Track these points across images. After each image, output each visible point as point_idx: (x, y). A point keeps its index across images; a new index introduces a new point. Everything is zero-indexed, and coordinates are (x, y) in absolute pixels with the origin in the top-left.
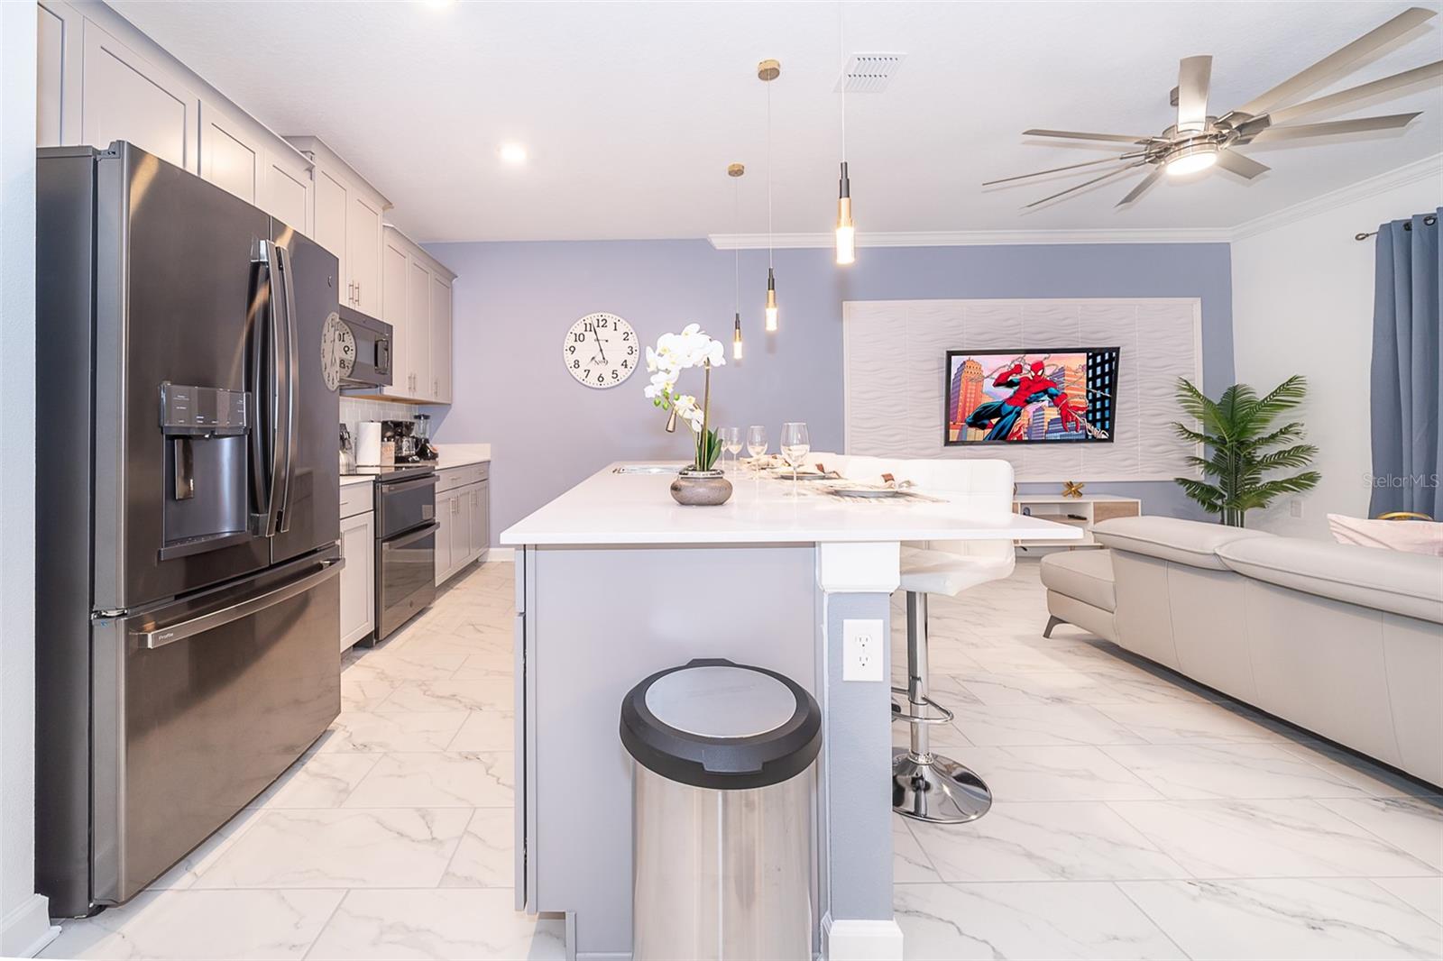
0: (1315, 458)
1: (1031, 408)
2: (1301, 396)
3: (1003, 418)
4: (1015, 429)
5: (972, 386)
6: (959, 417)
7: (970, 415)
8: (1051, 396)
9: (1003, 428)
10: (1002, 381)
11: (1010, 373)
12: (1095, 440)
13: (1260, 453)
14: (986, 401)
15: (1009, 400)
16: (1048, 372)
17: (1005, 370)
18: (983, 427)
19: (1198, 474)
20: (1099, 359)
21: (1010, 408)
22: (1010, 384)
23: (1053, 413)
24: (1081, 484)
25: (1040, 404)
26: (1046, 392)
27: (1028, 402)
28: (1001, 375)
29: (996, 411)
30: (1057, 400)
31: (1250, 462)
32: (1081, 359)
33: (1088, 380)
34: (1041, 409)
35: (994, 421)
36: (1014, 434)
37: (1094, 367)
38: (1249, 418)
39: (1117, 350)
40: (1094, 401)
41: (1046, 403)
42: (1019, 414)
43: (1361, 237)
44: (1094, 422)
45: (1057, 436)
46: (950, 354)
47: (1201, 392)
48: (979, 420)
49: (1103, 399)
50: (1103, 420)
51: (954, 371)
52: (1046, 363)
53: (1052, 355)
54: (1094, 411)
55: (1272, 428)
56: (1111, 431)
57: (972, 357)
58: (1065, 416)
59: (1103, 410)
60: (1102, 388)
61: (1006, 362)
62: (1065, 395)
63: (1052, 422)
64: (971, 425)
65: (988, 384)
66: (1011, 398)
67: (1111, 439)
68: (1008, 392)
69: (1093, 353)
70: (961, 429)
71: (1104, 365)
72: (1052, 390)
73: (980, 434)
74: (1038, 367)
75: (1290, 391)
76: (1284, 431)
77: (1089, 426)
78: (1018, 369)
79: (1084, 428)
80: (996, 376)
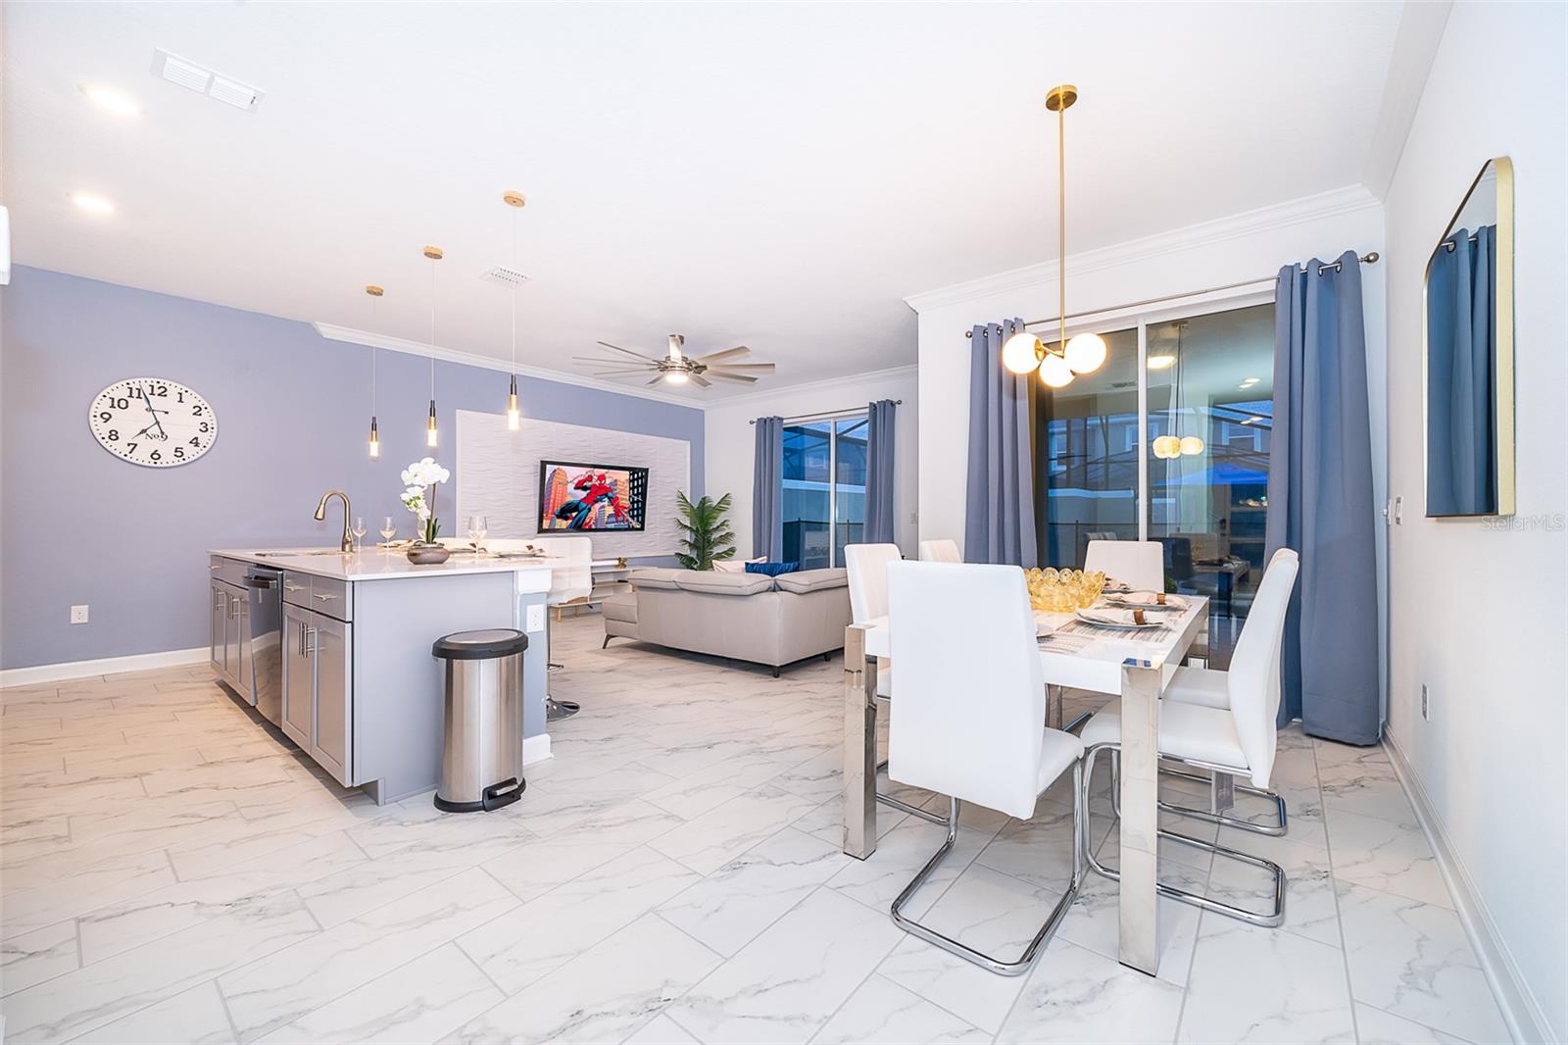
0: (734, 539)
1: (598, 506)
2: (728, 504)
3: (580, 512)
4: (587, 520)
5: (560, 488)
6: (550, 511)
7: (557, 509)
8: (609, 498)
9: (579, 519)
10: (580, 486)
11: (585, 481)
12: (634, 529)
13: (715, 536)
14: (569, 499)
15: (584, 500)
16: (608, 481)
17: (582, 478)
18: (566, 518)
19: (686, 551)
20: (636, 476)
21: (583, 505)
22: (585, 489)
23: (610, 510)
24: (625, 559)
25: (602, 504)
26: (606, 495)
27: (596, 502)
28: (579, 482)
29: (574, 507)
30: (613, 501)
31: (709, 541)
32: (625, 475)
33: (630, 489)
34: (603, 507)
35: (574, 514)
36: (587, 524)
37: (632, 481)
38: (709, 517)
39: (646, 470)
40: (633, 503)
41: (606, 503)
42: (590, 510)
43: (752, 423)
44: (633, 517)
45: (612, 526)
46: (544, 464)
47: (689, 501)
48: (563, 513)
49: (638, 501)
50: (638, 516)
51: (548, 476)
52: (606, 475)
53: (611, 471)
54: (633, 510)
55: (718, 523)
56: (642, 523)
57: (561, 467)
58: (617, 513)
59: (638, 509)
60: (637, 495)
61: (582, 472)
62: (617, 498)
63: (610, 516)
64: (558, 517)
65: (571, 487)
66: (585, 498)
67: (642, 529)
69: (633, 470)
70: (552, 519)
71: (640, 478)
72: (610, 494)
73: (563, 524)
74: (602, 478)
75: (725, 500)
76: (722, 524)
77: (630, 520)
78: (590, 478)
79: (627, 520)
80: (576, 482)
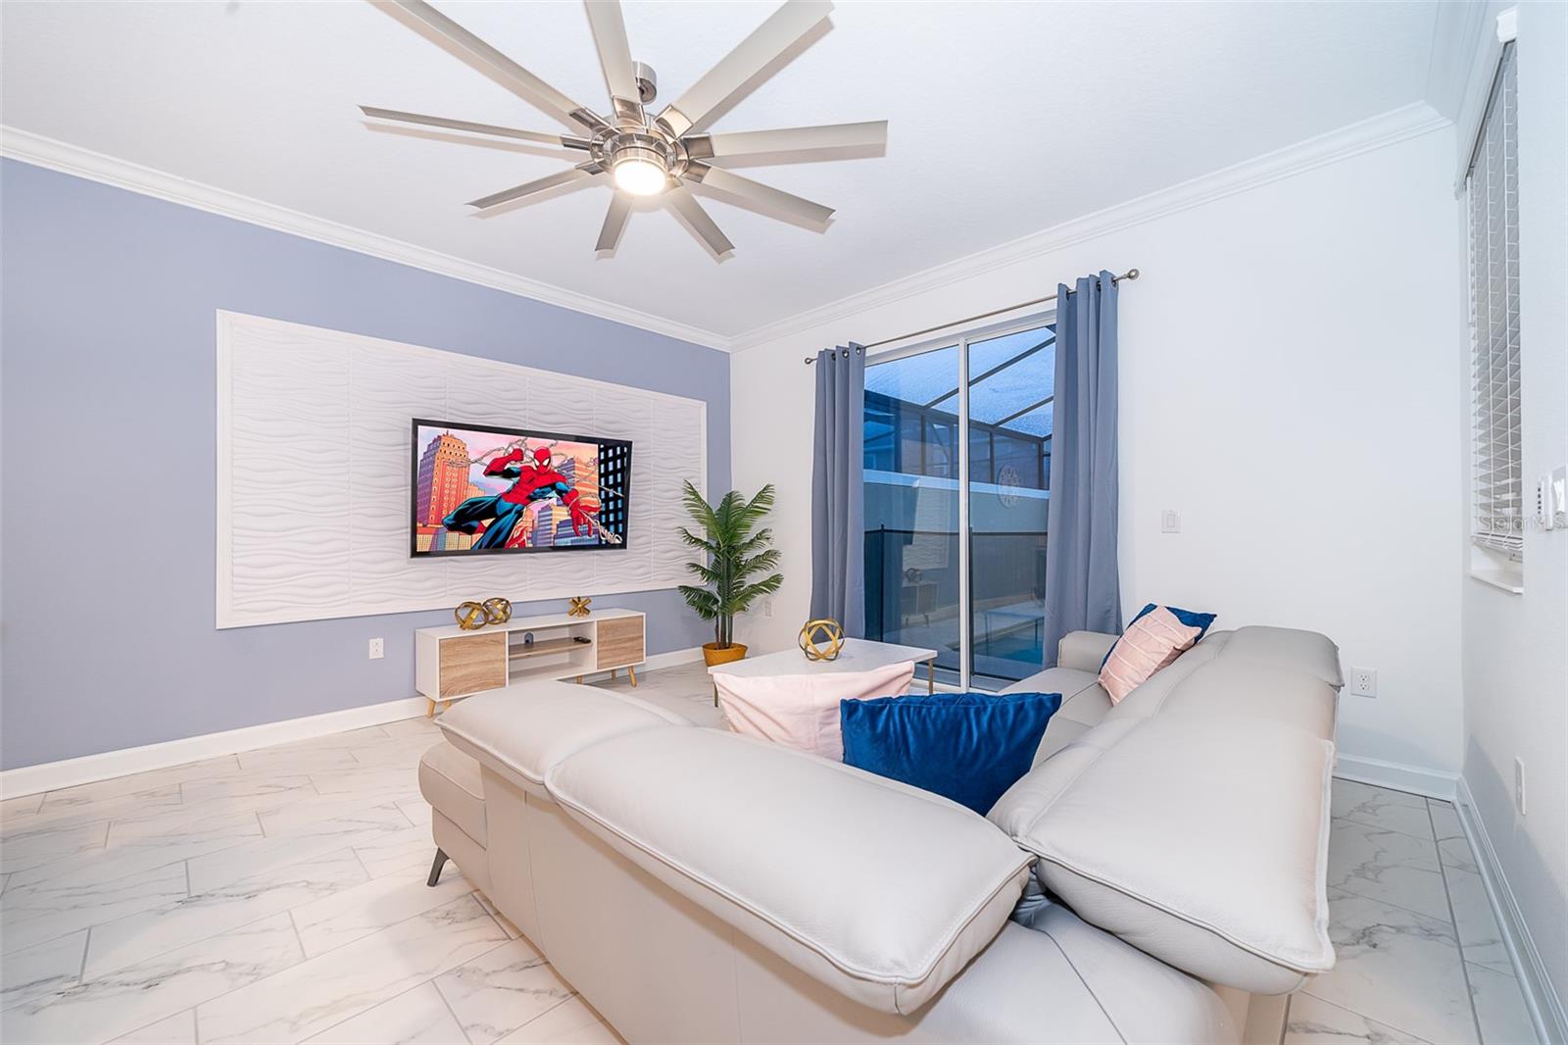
0: (780, 561)
1: (536, 507)
2: (770, 503)
3: (498, 518)
4: (515, 534)
5: (452, 473)
6: (432, 516)
7: (449, 514)
8: (560, 492)
9: (499, 532)
10: (496, 469)
11: (508, 459)
12: (609, 546)
13: (748, 556)
14: (474, 494)
15: (506, 495)
16: (556, 462)
17: (501, 454)
18: (470, 531)
19: (697, 581)
20: (611, 453)
21: (508, 505)
22: (508, 474)
23: (562, 514)
24: (588, 599)
25: (547, 502)
26: (553, 487)
27: (533, 499)
28: (495, 461)
29: (490, 509)
30: (567, 497)
31: (738, 566)
32: (590, 452)
33: (601, 476)
34: (548, 508)
35: (486, 523)
36: (514, 541)
37: (606, 461)
38: (737, 525)
39: (629, 444)
40: (606, 500)
41: (554, 501)
42: (520, 514)
43: (808, 361)
44: (607, 525)
45: (567, 542)
46: (415, 425)
47: (704, 498)
48: (465, 519)
49: (616, 498)
50: (616, 523)
51: (424, 448)
52: (552, 450)
53: (560, 442)
54: (607, 512)
55: (752, 534)
56: (624, 535)
57: (452, 431)
58: (577, 518)
59: (616, 511)
60: (615, 486)
61: (502, 444)
62: (576, 493)
63: (562, 524)
64: (451, 528)
65: (477, 472)
67: (623, 545)
68: (505, 485)
69: (605, 445)
70: (436, 533)
71: (616, 457)
72: (561, 485)
73: (466, 541)
74: (541, 455)
75: (764, 495)
76: (759, 536)
77: (602, 530)
78: (518, 455)
79: (597, 532)
80: (488, 461)
